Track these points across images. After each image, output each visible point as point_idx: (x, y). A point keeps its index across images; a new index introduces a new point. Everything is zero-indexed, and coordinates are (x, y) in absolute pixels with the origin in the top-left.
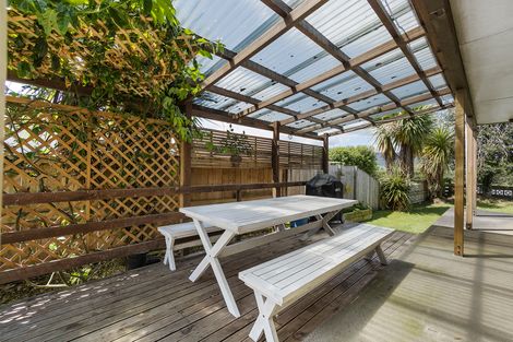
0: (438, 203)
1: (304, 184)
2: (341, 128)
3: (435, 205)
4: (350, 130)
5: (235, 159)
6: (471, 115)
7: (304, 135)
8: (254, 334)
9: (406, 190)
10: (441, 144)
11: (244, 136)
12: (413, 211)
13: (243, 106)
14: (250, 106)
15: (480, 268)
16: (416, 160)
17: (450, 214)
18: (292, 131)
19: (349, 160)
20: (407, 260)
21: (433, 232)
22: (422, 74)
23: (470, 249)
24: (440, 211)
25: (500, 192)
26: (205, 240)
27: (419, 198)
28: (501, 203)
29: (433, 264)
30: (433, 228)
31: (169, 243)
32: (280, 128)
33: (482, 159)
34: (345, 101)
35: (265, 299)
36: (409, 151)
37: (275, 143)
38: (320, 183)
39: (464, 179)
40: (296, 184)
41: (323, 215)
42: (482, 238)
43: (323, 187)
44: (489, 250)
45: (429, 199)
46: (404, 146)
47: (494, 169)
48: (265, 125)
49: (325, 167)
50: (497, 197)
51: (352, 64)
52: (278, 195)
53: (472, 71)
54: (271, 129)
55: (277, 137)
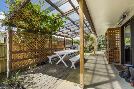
0: (92, 51)
1: (69, 47)
2: (75, 36)
3: (91, 51)
4: (77, 37)
5: (58, 43)
6: (96, 35)
7: (69, 38)
8: (71, 67)
9: (86, 48)
10: (92, 39)
11: (60, 38)
12: (87, 52)
13: (60, 33)
14: (61, 33)
15: (97, 58)
16: (88, 42)
17: (93, 52)
18: (67, 37)
19: (75, 42)
20: (88, 58)
21: (91, 55)
22: (89, 30)
23: (96, 56)
24: (92, 52)
25: (101, 48)
26: (60, 57)
27: (88, 50)
28: (101, 50)
29: (91, 59)
30: (91, 54)
31: (50, 59)
32: (65, 36)
33: (98, 42)
34: (78, 32)
35: (73, 62)
36: (87, 40)
37: (64, 40)
38: (73, 47)
39: (95, 43)
40: (68, 48)
41: (75, 53)
42: (98, 55)
43: (73, 48)
44: (98, 56)
45: (90, 50)
46: (86, 40)
47: (100, 44)
48: (62, 36)
49: (73, 44)
50: (101, 49)
51: (75, 24)
52: (65, 50)
53: (96, 29)
54: (64, 37)
55: (65, 38)
